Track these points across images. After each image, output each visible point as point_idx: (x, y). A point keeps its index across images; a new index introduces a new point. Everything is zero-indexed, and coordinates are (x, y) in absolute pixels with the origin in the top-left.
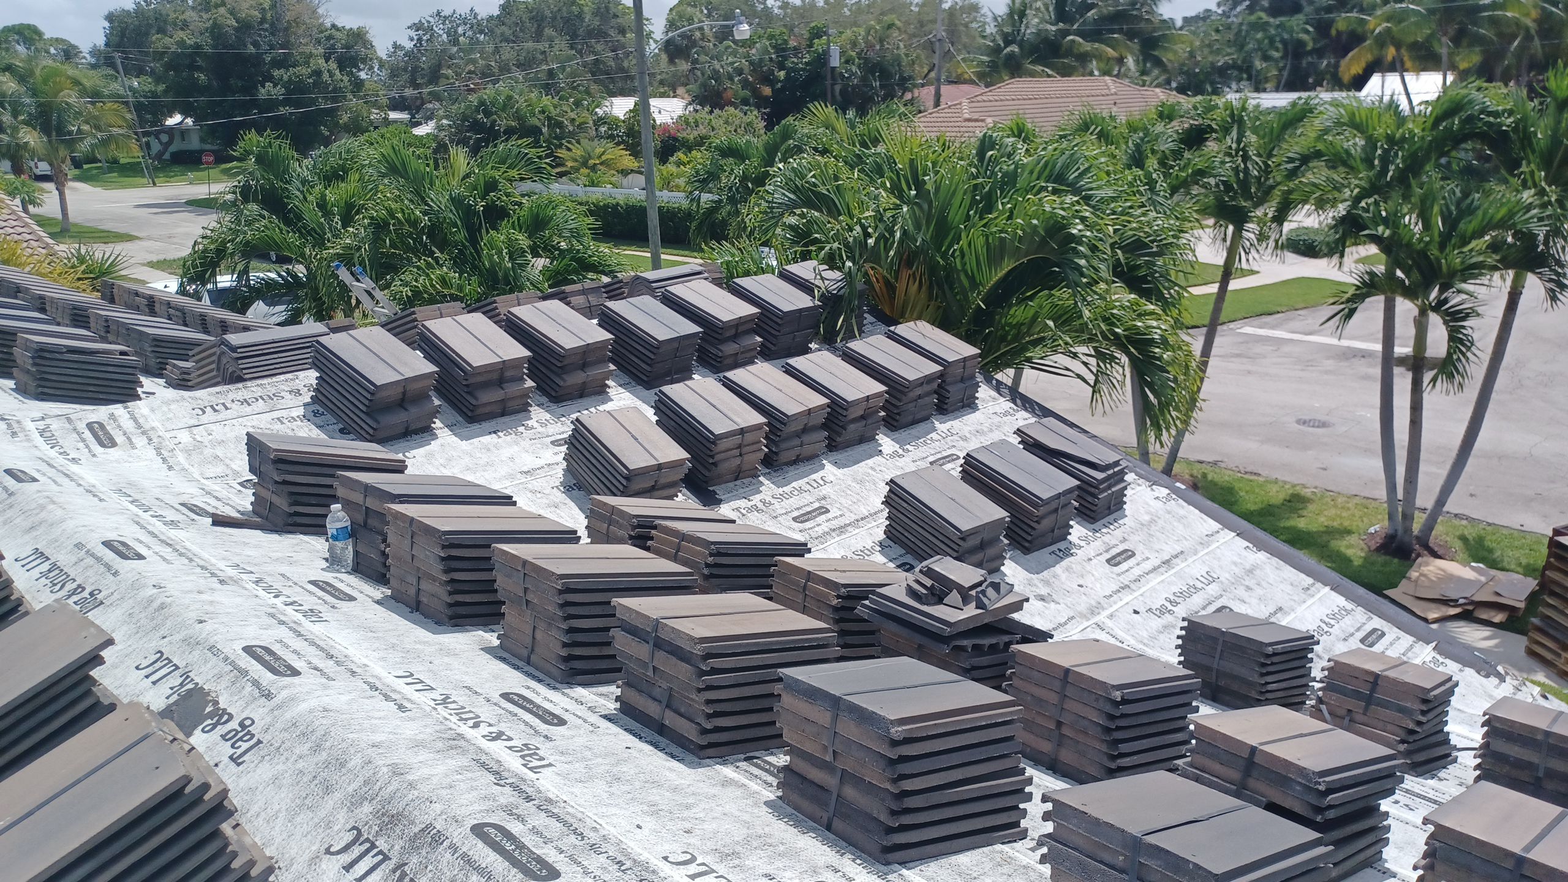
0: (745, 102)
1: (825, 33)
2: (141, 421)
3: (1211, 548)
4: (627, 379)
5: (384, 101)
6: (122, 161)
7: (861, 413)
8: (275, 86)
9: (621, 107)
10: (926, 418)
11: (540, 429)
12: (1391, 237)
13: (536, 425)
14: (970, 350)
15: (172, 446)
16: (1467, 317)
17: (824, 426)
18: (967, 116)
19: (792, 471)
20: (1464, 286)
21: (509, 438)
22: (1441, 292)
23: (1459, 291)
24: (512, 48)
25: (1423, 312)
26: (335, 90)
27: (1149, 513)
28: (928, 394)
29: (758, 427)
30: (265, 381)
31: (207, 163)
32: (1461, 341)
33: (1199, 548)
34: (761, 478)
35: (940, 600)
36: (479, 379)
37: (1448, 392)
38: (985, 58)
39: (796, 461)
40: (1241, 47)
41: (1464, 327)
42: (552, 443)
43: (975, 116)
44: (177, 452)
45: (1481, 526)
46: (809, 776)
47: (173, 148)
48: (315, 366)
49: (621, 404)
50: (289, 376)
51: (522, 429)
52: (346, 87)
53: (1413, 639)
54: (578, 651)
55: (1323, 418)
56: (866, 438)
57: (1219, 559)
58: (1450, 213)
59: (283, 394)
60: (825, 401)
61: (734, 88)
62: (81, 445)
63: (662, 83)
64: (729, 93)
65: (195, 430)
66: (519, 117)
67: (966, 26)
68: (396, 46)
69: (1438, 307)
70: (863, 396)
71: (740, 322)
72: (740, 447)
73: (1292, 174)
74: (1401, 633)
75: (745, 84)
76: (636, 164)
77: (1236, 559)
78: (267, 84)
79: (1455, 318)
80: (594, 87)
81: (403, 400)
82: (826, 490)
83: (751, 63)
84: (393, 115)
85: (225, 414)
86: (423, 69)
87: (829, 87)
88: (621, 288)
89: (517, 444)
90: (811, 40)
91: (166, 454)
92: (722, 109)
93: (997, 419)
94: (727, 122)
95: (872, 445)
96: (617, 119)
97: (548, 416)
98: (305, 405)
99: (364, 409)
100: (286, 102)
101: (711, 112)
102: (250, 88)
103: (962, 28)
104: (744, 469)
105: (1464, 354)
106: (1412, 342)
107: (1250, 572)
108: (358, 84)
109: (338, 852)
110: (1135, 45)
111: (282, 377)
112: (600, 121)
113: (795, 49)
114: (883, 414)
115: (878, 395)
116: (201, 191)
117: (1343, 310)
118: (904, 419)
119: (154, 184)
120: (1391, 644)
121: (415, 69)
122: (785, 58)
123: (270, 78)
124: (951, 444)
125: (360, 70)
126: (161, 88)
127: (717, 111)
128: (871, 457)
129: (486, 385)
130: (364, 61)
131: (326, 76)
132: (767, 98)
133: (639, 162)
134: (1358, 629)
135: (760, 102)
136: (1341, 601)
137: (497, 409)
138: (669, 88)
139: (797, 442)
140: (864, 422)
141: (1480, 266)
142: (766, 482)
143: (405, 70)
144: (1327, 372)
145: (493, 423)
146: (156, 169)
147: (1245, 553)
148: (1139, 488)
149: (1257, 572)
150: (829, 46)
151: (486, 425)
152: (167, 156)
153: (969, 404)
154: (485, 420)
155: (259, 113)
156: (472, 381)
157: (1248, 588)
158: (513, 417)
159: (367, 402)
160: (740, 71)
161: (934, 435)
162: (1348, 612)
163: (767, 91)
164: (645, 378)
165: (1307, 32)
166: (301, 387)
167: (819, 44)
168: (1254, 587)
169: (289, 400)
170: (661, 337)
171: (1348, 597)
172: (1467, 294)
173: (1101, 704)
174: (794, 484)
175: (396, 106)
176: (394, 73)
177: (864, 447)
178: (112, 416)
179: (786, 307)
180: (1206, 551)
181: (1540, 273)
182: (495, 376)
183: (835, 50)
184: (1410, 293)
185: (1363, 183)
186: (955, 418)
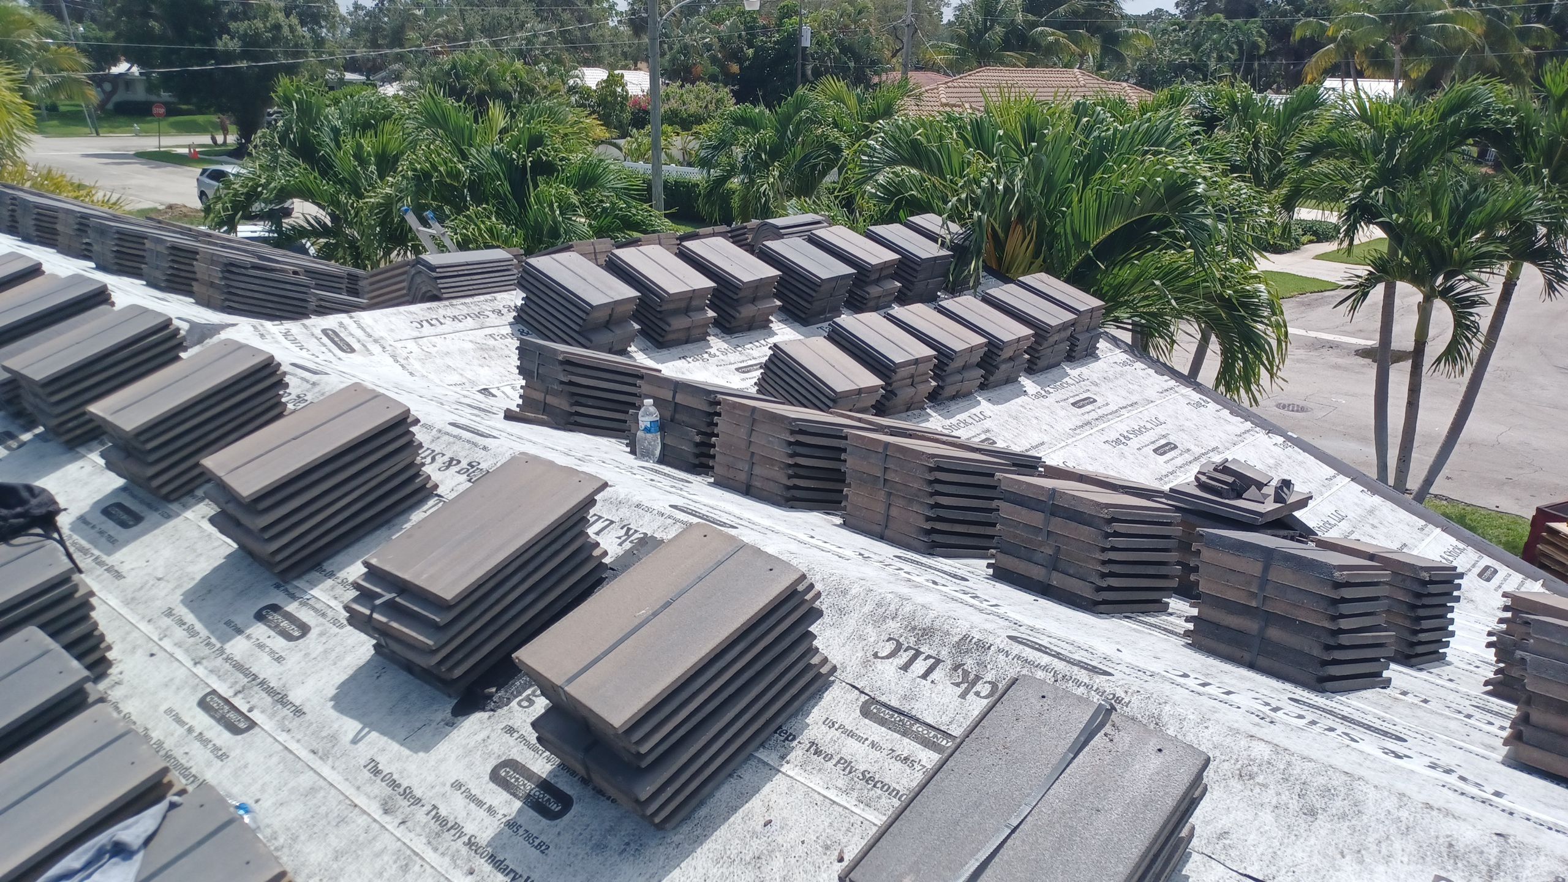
0: (713, 78)
1: (797, 13)
2: (368, 330)
3: (1332, 490)
4: (785, 317)
5: (341, 62)
6: (62, 109)
7: (1011, 354)
8: (232, 38)
9: (593, 77)
10: (1057, 365)
11: (722, 357)
12: (1404, 224)
13: (718, 353)
14: (1096, 303)
15: (405, 355)
16: (1473, 304)
17: (979, 365)
18: (944, 101)
19: (953, 406)
20: (1475, 274)
21: (697, 363)
22: (1446, 279)
23: (1470, 279)
24: (477, 12)
25: (1428, 299)
26: (296, 45)
27: (1272, 457)
28: (1062, 341)
29: (927, 359)
30: (468, 300)
31: (159, 115)
32: (1468, 328)
33: (1323, 489)
34: (928, 410)
35: (1239, 496)
36: (672, 306)
37: (1448, 375)
38: (954, 46)
39: (954, 398)
40: (1196, 48)
41: (1471, 314)
42: (737, 369)
43: (953, 101)
44: (411, 360)
45: (1460, 506)
46: (1223, 623)
47: (116, 98)
48: (521, 285)
49: (786, 338)
50: (488, 297)
51: (706, 356)
52: (308, 44)
53: (1521, 576)
54: (939, 526)
55: (1301, 403)
56: (1011, 380)
57: (1343, 500)
58: (1458, 206)
59: (487, 313)
60: (982, 340)
61: (703, 64)
62: (324, 349)
63: (625, 55)
64: (699, 68)
65: (420, 341)
66: (490, 79)
67: (930, 13)
68: (357, 7)
69: (1444, 293)
70: (1014, 337)
71: (885, 265)
72: (912, 376)
73: (1305, 162)
74: (1511, 571)
75: (714, 60)
76: (607, 135)
77: (1356, 500)
78: (225, 36)
79: (1462, 306)
80: (566, 56)
81: (608, 322)
82: (987, 424)
83: (720, 39)
84: (349, 76)
85: (440, 329)
86: (384, 29)
87: (800, 67)
88: (745, 234)
89: (707, 369)
90: (781, 19)
91: (403, 362)
92: (693, 83)
93: (1118, 368)
94: (697, 97)
95: (1016, 385)
96: (589, 88)
97: (726, 346)
98: (511, 324)
99: (577, 328)
100: (245, 55)
101: (682, 86)
102: (208, 40)
103: (925, 15)
104: (915, 400)
105: (1469, 341)
106: (1378, 336)
107: (1371, 512)
108: (319, 42)
109: (888, 657)
110: (1096, 40)
111: (482, 298)
112: (572, 90)
113: (764, 27)
114: (1027, 356)
115: (1027, 338)
116: (150, 143)
117: (1356, 293)
118: (1041, 363)
119: (98, 134)
120: (1505, 580)
121: (377, 30)
122: (754, 36)
123: (228, 32)
124: (1085, 388)
125: (321, 27)
126: (111, 34)
127: (688, 86)
128: (1018, 396)
129: (676, 312)
130: (326, 17)
131: (286, 31)
132: (734, 75)
133: (610, 132)
134: (1474, 566)
135: (728, 79)
136: (1453, 541)
137: (682, 336)
138: (633, 60)
139: (959, 377)
140: (1012, 364)
141: (1490, 255)
142: (934, 414)
143: (366, 29)
144: (1298, 361)
145: (680, 349)
146: (99, 118)
147: (1362, 496)
148: (1257, 435)
149: (1377, 512)
150: (801, 28)
151: (674, 351)
152: (110, 106)
153: (1091, 354)
154: (672, 346)
155: (216, 64)
156: (665, 307)
157: (1374, 526)
158: (696, 345)
159: (581, 322)
160: (708, 47)
161: (1067, 379)
162: (1462, 551)
163: (735, 68)
164: (803, 316)
165: (1261, 35)
166: (501, 308)
167: (789, 24)
168: (1378, 525)
169: (493, 319)
170: (824, 276)
171: (1459, 538)
172: (1478, 281)
173: (1408, 584)
174: (958, 417)
175: (352, 66)
176: (356, 33)
177: (1009, 388)
178: (341, 324)
179: (924, 255)
180: (1329, 492)
181: (1542, 265)
182: (683, 305)
183: (807, 31)
184: (1417, 280)
185: (1373, 174)
186: (1082, 366)
